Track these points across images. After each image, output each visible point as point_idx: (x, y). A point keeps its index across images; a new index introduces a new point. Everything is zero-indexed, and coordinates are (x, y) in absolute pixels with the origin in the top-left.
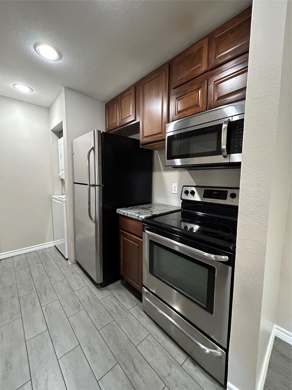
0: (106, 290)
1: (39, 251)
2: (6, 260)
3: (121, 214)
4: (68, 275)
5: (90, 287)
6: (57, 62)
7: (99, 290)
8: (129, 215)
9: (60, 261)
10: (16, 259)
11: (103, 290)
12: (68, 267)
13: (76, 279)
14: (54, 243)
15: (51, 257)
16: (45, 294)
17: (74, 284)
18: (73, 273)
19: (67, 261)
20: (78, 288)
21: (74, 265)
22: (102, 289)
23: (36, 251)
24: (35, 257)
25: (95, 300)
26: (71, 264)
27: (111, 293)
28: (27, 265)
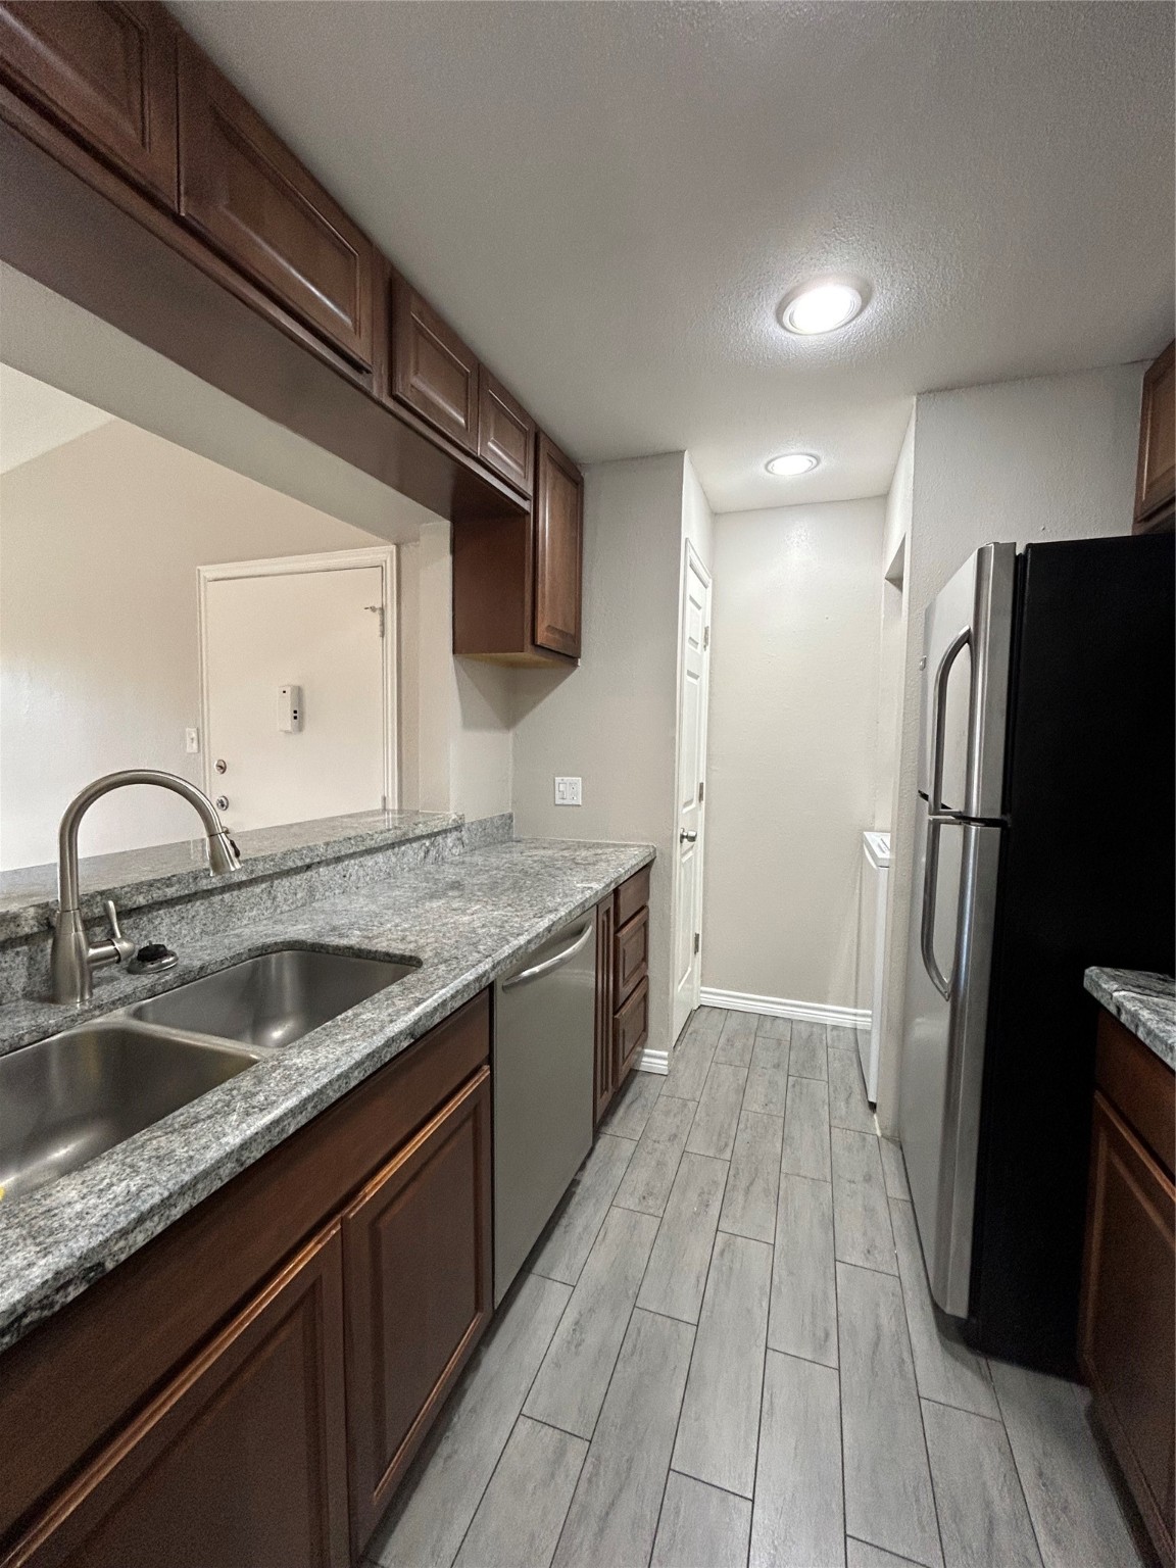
0: (978, 1371)
1: (802, 1027)
2: (709, 1013)
3: (1102, 1001)
4: (848, 1176)
5: (909, 1295)
6: (869, 312)
7: (943, 1344)
8: (1141, 1029)
9: (847, 1101)
10: (733, 1023)
11: (964, 1363)
12: (864, 1139)
13: (869, 1211)
14: (855, 1015)
15: (824, 1068)
16: (747, 1191)
17: (852, 1230)
18: (868, 1178)
19: (869, 1111)
20: (856, 1258)
21: (891, 1146)
22: (960, 1349)
23: (791, 1021)
24: (779, 1042)
25: (903, 1376)
26: (879, 1133)
27: (997, 1416)
28: (747, 1058)
